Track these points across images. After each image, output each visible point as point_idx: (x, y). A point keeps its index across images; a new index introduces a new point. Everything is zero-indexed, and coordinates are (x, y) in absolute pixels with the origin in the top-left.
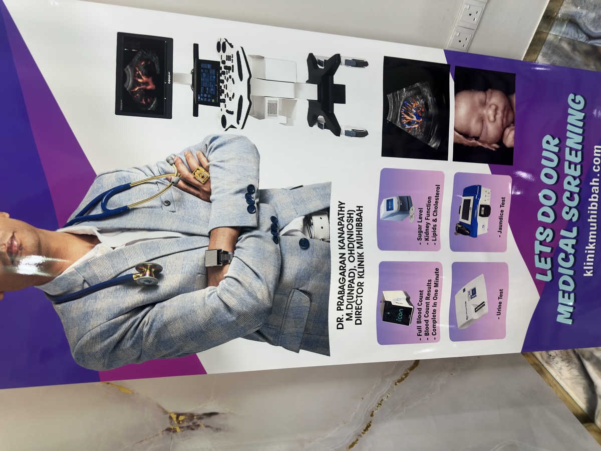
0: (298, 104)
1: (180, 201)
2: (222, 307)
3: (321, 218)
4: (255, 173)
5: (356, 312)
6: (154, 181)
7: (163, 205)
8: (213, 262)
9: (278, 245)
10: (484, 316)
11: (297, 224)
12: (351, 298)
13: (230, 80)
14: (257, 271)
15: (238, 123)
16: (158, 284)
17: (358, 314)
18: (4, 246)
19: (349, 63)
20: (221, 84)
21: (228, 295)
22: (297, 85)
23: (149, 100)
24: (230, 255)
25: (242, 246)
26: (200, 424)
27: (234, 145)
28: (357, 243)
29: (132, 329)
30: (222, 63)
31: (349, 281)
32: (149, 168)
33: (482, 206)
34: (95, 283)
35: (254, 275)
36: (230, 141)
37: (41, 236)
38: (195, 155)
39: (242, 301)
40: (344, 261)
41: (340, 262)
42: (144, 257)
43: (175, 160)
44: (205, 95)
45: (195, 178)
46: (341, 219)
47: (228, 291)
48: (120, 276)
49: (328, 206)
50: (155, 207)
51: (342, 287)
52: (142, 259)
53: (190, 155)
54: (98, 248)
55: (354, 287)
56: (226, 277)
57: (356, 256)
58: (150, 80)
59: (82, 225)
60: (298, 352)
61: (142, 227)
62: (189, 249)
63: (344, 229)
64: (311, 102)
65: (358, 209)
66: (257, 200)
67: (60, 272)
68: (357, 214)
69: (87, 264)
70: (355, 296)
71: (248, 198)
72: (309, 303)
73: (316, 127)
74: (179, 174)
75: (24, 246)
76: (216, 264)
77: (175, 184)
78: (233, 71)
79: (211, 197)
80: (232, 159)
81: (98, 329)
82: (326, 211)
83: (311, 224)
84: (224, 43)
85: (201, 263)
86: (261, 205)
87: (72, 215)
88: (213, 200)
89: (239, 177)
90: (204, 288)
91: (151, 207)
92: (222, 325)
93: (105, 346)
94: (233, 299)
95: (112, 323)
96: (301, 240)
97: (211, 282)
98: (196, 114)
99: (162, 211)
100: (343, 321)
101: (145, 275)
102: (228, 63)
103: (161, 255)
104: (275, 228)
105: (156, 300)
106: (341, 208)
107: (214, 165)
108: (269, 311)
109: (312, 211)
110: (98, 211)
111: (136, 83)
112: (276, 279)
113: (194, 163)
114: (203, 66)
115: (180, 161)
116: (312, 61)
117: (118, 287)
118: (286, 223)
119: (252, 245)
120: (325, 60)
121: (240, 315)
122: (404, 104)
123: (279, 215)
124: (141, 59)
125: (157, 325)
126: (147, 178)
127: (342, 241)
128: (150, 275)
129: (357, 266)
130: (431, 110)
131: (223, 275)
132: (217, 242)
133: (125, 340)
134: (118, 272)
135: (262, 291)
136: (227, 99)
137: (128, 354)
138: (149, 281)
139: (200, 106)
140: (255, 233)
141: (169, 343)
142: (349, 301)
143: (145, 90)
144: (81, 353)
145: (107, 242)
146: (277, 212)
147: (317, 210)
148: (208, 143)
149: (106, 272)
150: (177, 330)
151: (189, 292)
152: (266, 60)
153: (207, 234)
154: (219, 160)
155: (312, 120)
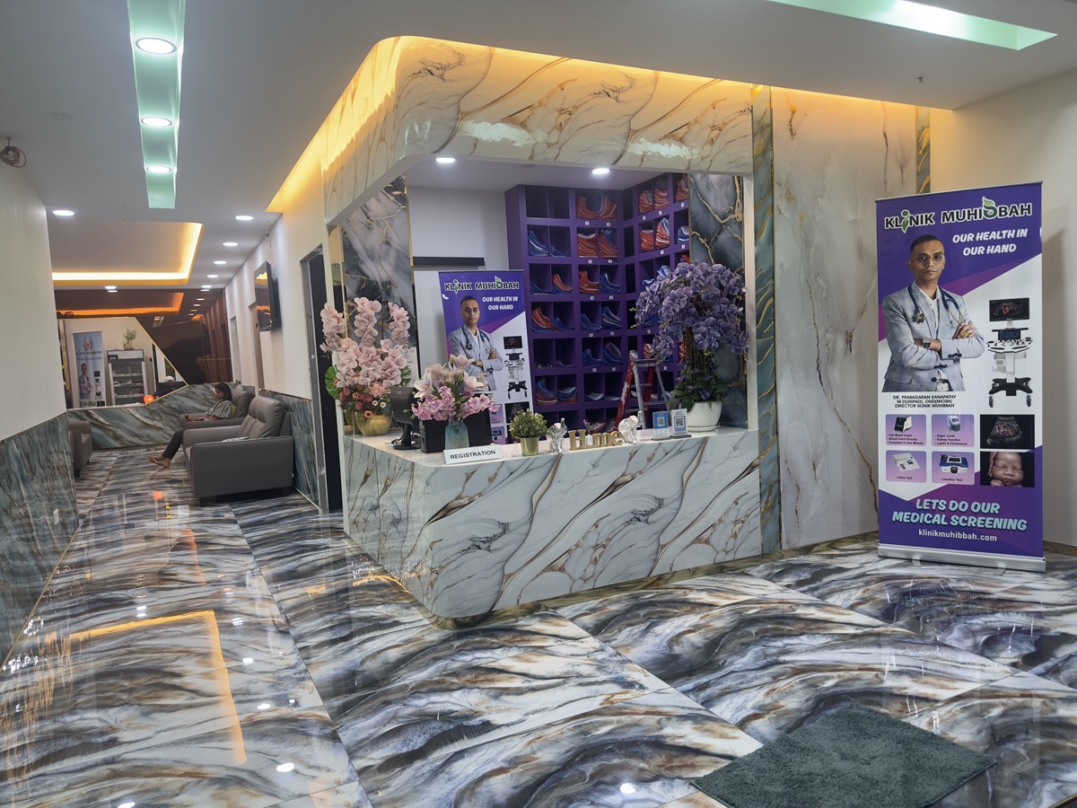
19: (1028, 397)
135: (912, 362)
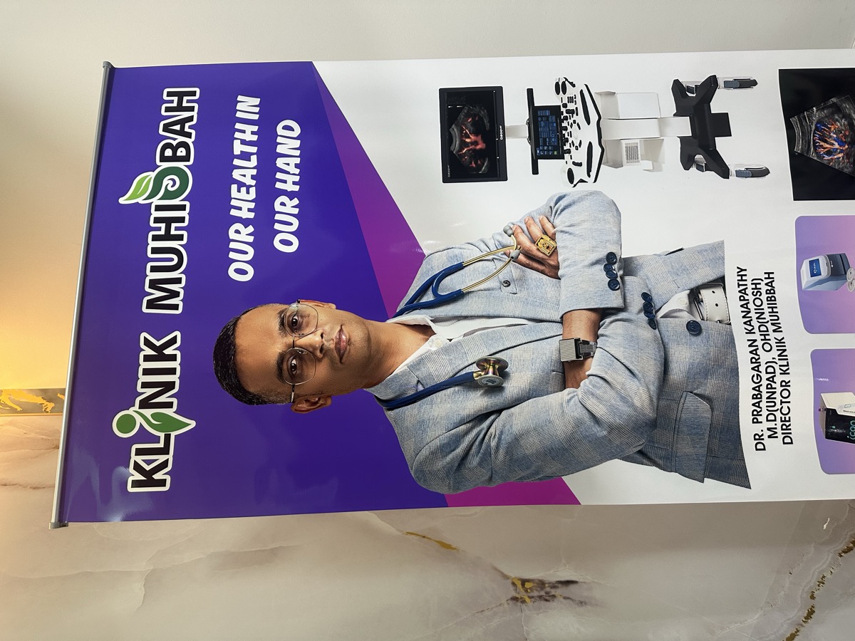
0: (665, 144)
1: (522, 280)
2: (586, 417)
3: (713, 292)
4: (615, 237)
5: (782, 426)
6: (490, 257)
7: (502, 286)
8: (570, 355)
9: (657, 331)
11: (679, 301)
12: (773, 404)
13: (575, 126)
14: (631, 367)
15: (589, 176)
16: (503, 385)
17: (786, 429)
18: (331, 342)
20: (564, 132)
21: (594, 401)
22: (662, 121)
23: (479, 162)
24: (592, 345)
25: (606, 333)
26: (556, 594)
27: (586, 203)
28: (772, 324)
29: (477, 443)
30: (563, 107)
31: (768, 379)
32: (484, 242)
34: (430, 384)
35: (627, 372)
36: (581, 199)
37: (371, 328)
38: (537, 221)
39: (612, 409)
40: (756, 350)
41: (751, 352)
42: (485, 350)
43: (514, 229)
44: (546, 148)
45: (538, 249)
46: (743, 292)
47: (593, 394)
48: (458, 375)
49: (723, 274)
50: (493, 289)
51: (757, 388)
52: (483, 353)
53: (531, 222)
54: (433, 341)
55: (775, 388)
56: (589, 375)
57: (773, 342)
58: (479, 139)
59: (413, 314)
60: (702, 481)
61: (480, 314)
62: (538, 338)
63: (749, 306)
64: (683, 139)
65: (767, 276)
66: (621, 273)
67: (391, 371)
68: (766, 284)
69: (420, 362)
70: (778, 402)
71: (608, 270)
72: (710, 413)
73: (693, 169)
74: (519, 247)
75: (352, 340)
76: (574, 358)
77: (515, 259)
78: (577, 115)
79: (560, 273)
80: (584, 221)
81: (437, 442)
82: (720, 282)
83: (700, 301)
84: (564, 83)
85: (555, 357)
86: (627, 278)
87: (401, 303)
88: (563, 276)
89: (595, 244)
90: (561, 391)
91: (489, 290)
92: (590, 441)
93: (448, 463)
94: (601, 406)
95: (453, 435)
96: (689, 322)
97: (569, 382)
98: (535, 171)
99: (502, 294)
100: (763, 439)
101: (487, 373)
102: (571, 106)
103: (506, 347)
104: (649, 307)
105: (502, 407)
106: (742, 276)
107: (562, 232)
108: (653, 424)
109: (700, 283)
110: (429, 297)
111: (463, 144)
112: (659, 378)
113: (537, 231)
114: (540, 113)
115: (519, 230)
116: (678, 88)
117: (457, 388)
118: (665, 301)
119: (620, 331)
120: (696, 86)
121: (612, 428)
122: (817, 129)
123: (652, 290)
124: (467, 116)
125: (507, 438)
126: (482, 254)
127: (748, 323)
128: (494, 373)
129: (777, 358)
131: (585, 372)
132: (573, 329)
133: (470, 457)
134: (457, 370)
136: (573, 149)
137: (476, 476)
138: (493, 382)
139: (540, 161)
140: (622, 315)
141: (523, 462)
142: (770, 409)
143: (474, 150)
144: (420, 470)
145: (443, 333)
146: (650, 286)
147: (706, 281)
148: (552, 205)
149: (442, 370)
150: (531, 445)
151: (542, 396)
152: (618, 96)
153: (559, 319)
154: (567, 224)
155: (687, 162)
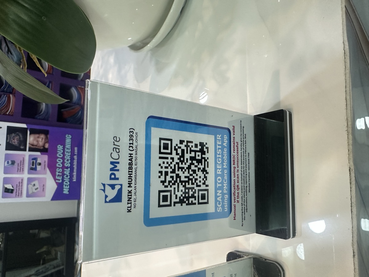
10: (38, 191)
33: (38, 163)
130: (21, 139)
